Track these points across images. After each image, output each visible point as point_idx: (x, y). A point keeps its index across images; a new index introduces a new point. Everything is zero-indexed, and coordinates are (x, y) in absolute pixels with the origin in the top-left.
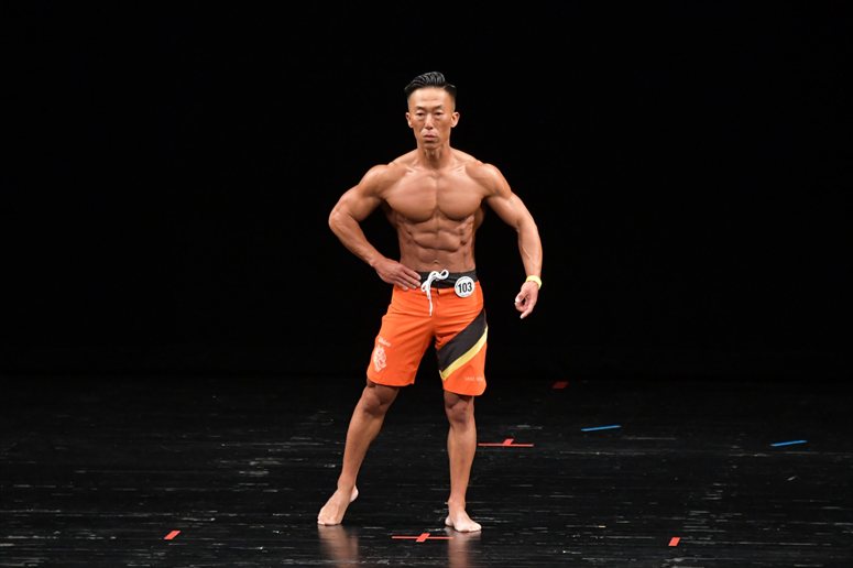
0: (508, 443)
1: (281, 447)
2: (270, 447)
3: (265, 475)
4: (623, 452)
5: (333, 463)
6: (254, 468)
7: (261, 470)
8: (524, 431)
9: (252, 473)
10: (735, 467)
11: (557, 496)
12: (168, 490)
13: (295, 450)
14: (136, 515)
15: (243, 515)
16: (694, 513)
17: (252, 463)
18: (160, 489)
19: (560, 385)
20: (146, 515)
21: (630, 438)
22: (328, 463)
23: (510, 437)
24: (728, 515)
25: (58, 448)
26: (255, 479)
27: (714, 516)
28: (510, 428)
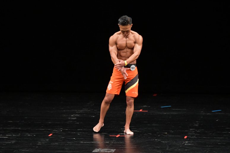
0: (141, 110)
1: (80, 111)
2: (77, 111)
3: (75, 119)
4: (172, 113)
5: (94, 116)
6: (73, 117)
7: (74, 117)
8: (145, 107)
9: (72, 118)
10: (202, 117)
11: (154, 125)
12: (50, 123)
13: (84, 112)
14: (41, 129)
15: (70, 130)
16: (191, 129)
17: (72, 116)
18: (47, 122)
19: (155, 95)
20: (43, 129)
21: (174, 109)
22: (92, 116)
23: (142, 109)
24: (200, 130)
25: (20, 111)
26: (73, 120)
27: (196, 130)
28: (142, 106)
